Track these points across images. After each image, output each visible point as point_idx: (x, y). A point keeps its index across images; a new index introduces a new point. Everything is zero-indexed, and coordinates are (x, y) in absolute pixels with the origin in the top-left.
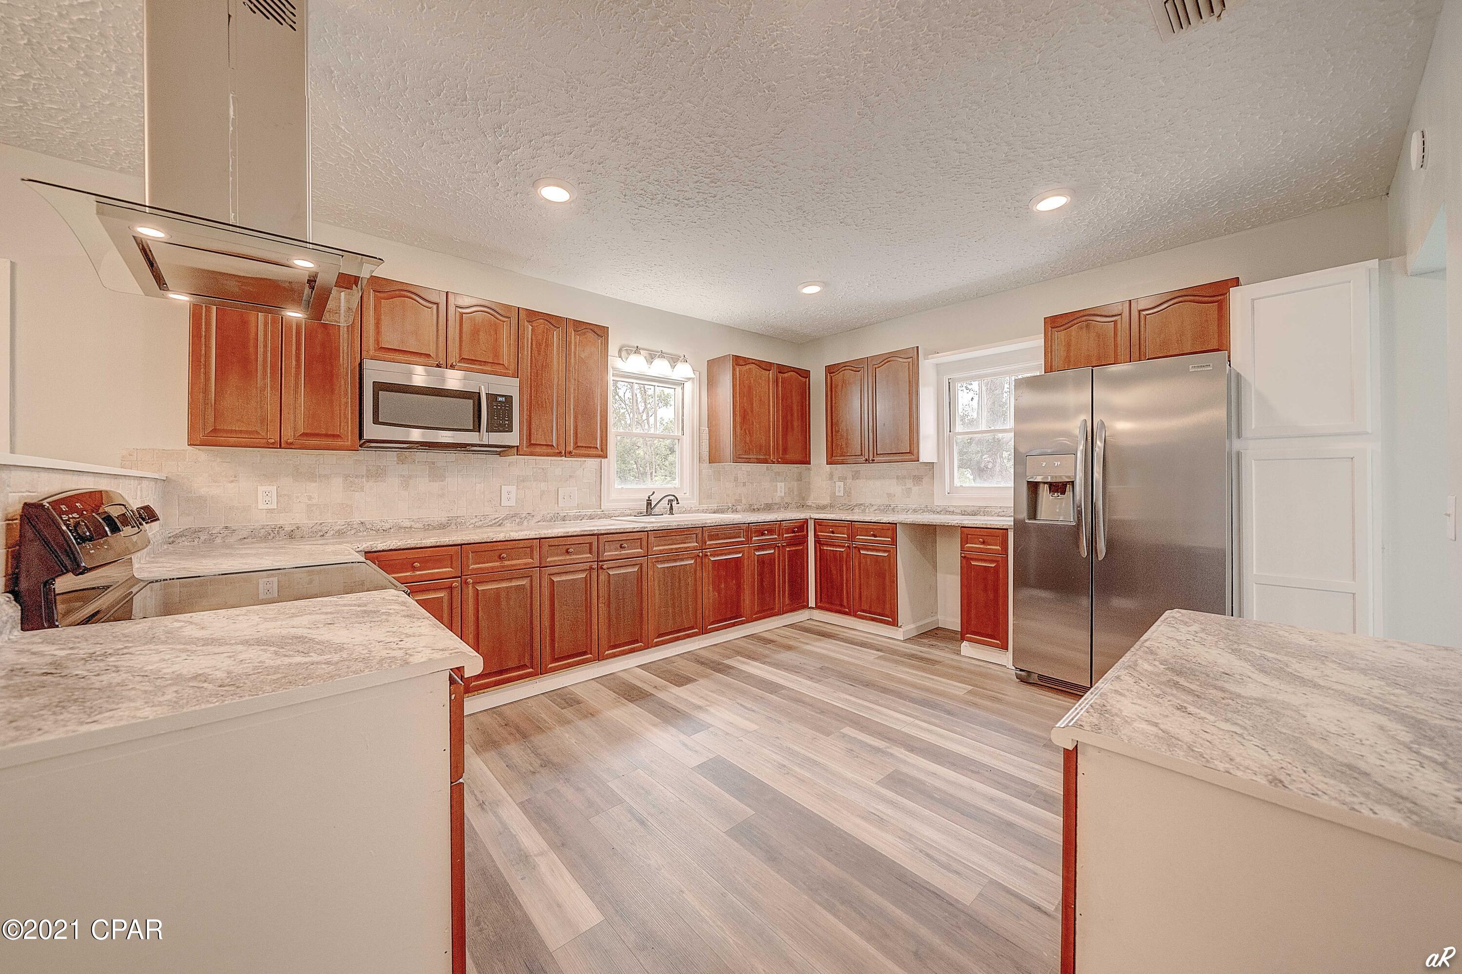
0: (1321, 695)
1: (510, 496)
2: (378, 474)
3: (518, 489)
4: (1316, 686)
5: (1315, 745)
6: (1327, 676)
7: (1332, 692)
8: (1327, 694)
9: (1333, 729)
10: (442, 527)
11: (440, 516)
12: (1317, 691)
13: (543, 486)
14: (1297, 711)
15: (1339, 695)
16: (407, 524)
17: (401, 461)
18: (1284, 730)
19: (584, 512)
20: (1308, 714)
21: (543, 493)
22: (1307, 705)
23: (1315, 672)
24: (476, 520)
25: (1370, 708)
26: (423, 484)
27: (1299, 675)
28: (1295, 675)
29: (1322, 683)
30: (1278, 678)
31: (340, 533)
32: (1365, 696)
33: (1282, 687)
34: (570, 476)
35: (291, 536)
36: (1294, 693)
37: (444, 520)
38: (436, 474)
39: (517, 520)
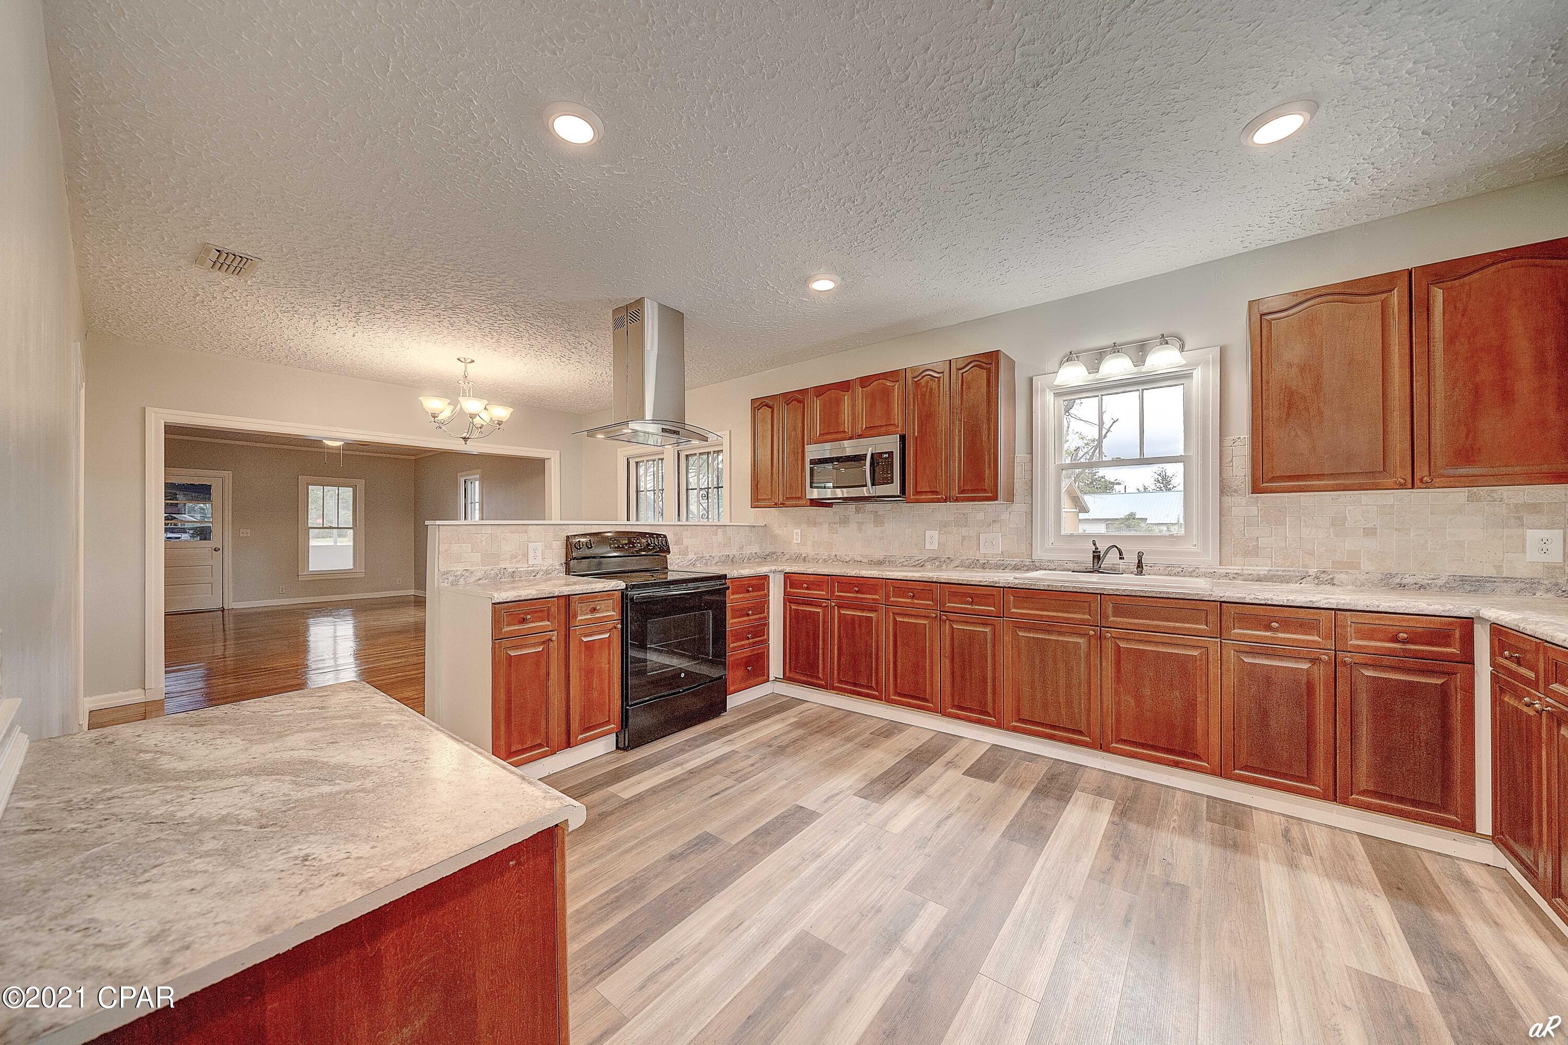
0: (240, 764)
1: (933, 540)
2: (844, 521)
3: (940, 533)
4: (249, 772)
5: (226, 727)
6: (244, 792)
7: (232, 773)
8: (235, 767)
9: (218, 741)
10: (880, 563)
11: (878, 555)
12: (246, 766)
13: (964, 531)
14: (251, 741)
15: (223, 773)
16: (859, 559)
17: (857, 511)
18: (251, 725)
19: (1008, 561)
20: (241, 743)
21: (964, 538)
22: (246, 749)
23: (259, 789)
24: (903, 560)
25: (192, 772)
26: (871, 529)
27: (274, 777)
28: (277, 774)
29: (246, 779)
30: (289, 762)
31: (825, 561)
32: (198, 784)
33: (278, 756)
34: (994, 521)
35: (804, 560)
36: (264, 755)
37: (881, 558)
38: (878, 520)
39: (937, 563)
